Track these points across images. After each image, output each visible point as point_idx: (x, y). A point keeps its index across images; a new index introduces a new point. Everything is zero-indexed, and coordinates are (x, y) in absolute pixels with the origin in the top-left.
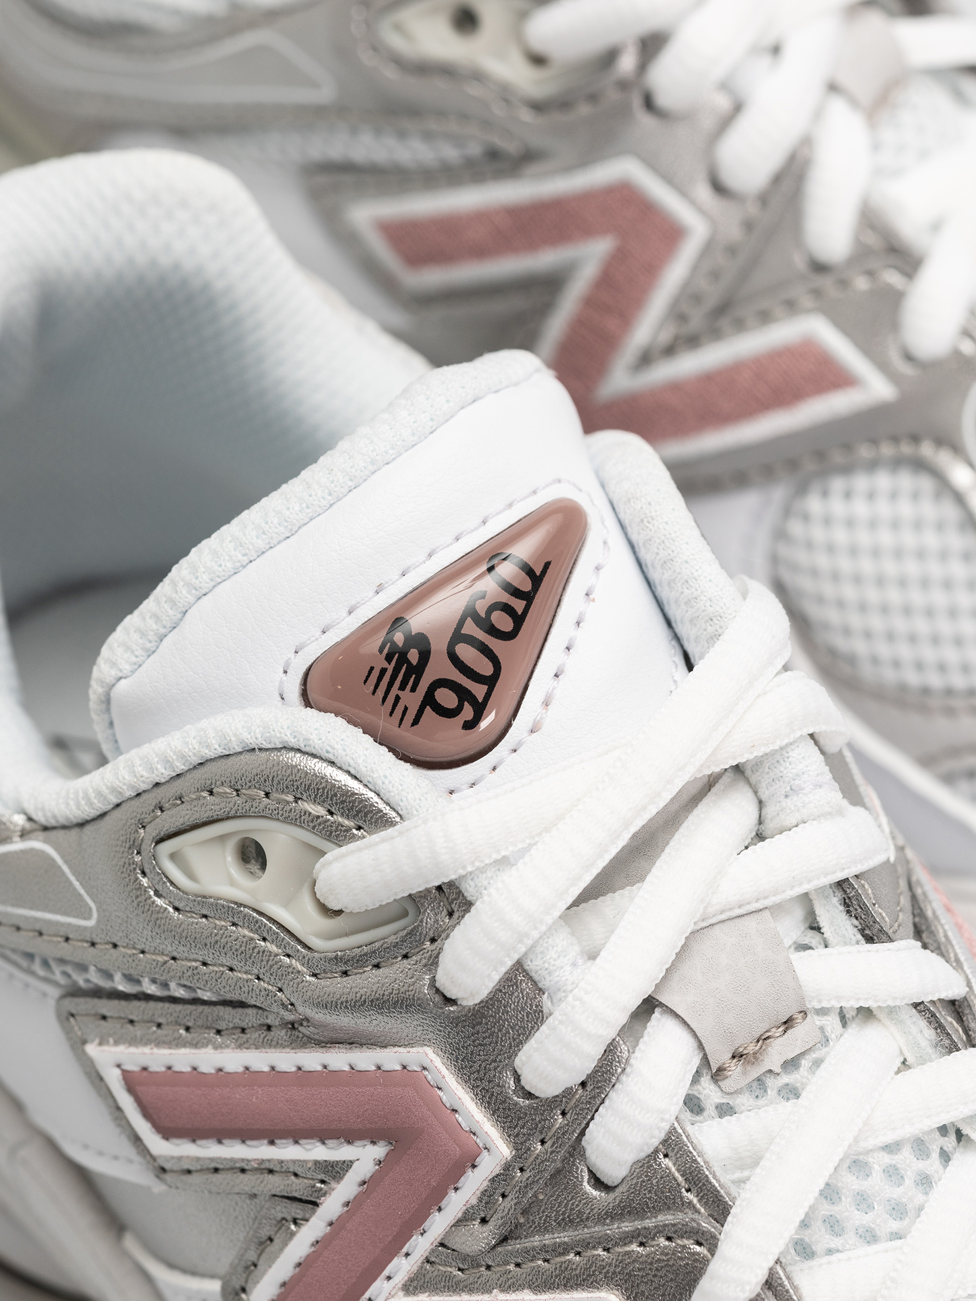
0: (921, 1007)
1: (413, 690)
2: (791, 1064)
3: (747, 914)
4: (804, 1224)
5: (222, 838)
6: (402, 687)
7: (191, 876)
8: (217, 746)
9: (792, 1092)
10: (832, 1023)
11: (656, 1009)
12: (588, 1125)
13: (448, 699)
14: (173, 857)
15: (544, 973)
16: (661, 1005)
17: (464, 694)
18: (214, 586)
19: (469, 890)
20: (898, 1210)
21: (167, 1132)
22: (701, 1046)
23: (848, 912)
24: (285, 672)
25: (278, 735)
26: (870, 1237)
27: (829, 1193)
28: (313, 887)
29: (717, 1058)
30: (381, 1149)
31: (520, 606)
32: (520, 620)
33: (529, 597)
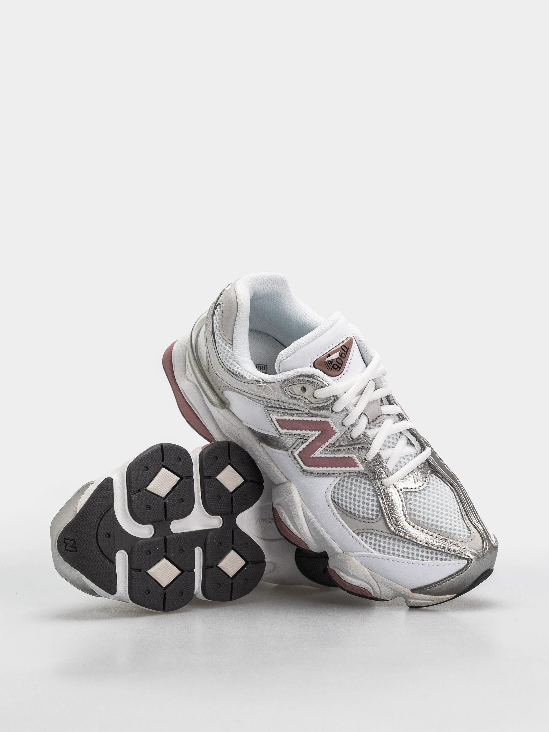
0: (397, 415)
1: (331, 365)
2: (380, 422)
5: (299, 386)
6: (329, 365)
7: (293, 391)
9: (380, 426)
10: (385, 416)
11: (362, 414)
12: (352, 430)
13: (335, 367)
14: (291, 389)
15: (349, 408)
16: (364, 413)
17: (338, 366)
19: (339, 396)
20: (393, 443)
21: (283, 428)
22: (368, 419)
24: (311, 362)
25: (310, 372)
26: (389, 448)
27: (385, 441)
28: (313, 394)
29: (370, 421)
30: (320, 432)
31: (345, 353)
32: (345, 355)
33: (347, 352)
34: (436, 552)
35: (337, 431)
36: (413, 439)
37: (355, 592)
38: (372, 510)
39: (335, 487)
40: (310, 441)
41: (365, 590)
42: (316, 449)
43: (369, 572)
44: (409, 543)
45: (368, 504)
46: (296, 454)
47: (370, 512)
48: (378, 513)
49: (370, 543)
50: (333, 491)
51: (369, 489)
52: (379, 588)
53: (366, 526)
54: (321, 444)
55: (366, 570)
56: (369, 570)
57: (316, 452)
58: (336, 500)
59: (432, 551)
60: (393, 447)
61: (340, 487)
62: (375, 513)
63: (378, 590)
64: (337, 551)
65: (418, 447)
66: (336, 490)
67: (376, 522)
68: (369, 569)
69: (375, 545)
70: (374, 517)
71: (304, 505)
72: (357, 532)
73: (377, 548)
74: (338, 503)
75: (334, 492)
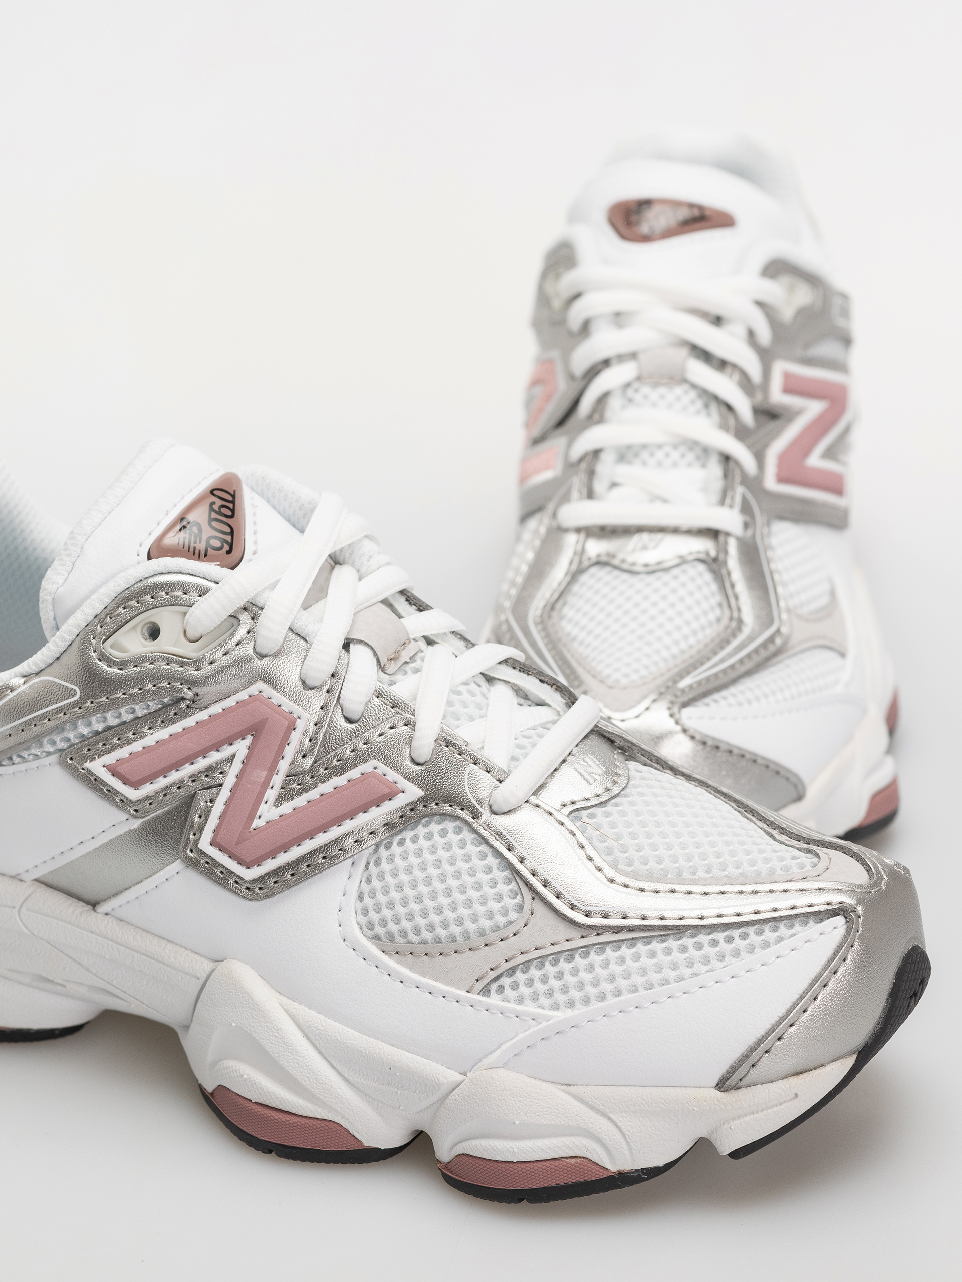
0: (454, 633)
2: (413, 658)
3: (372, 605)
4: (444, 717)
5: (134, 628)
6: (195, 544)
7: (123, 650)
8: (123, 584)
9: (417, 670)
10: (422, 644)
11: (350, 644)
12: (340, 692)
13: (216, 544)
14: (111, 647)
15: (304, 627)
16: (353, 640)
17: (223, 541)
18: (93, 532)
19: (260, 602)
20: (479, 706)
21: (136, 785)
22: (375, 654)
23: (410, 604)
24: (138, 555)
25: (151, 568)
26: (472, 719)
27: (450, 703)
28: (185, 632)
29: (384, 660)
30: (249, 739)
31: (231, 506)
32: (233, 511)
33: (233, 502)
34: (740, 931)
35: (297, 710)
36: (530, 684)
37: (554, 1184)
38: (499, 898)
39: (361, 898)
40: (230, 781)
41: (578, 1160)
42: (259, 799)
43: (569, 1093)
44: (648, 941)
45: (478, 887)
46: (205, 844)
47: (495, 906)
48: (518, 899)
49: (535, 997)
50: (359, 912)
51: (463, 844)
52: (619, 1128)
53: (497, 954)
54: (265, 773)
55: (557, 1092)
56: (565, 1087)
57: (263, 809)
58: (379, 930)
59: (727, 933)
60: (481, 717)
61: (376, 883)
62: (511, 903)
63: (618, 1136)
64: (445, 1080)
65: (555, 699)
66: (367, 901)
67: (525, 926)
68: (563, 1084)
69: (550, 993)
70: (513, 916)
71: (293, 1006)
72: (479, 986)
73: (560, 997)
74: (391, 937)
75: (365, 912)
